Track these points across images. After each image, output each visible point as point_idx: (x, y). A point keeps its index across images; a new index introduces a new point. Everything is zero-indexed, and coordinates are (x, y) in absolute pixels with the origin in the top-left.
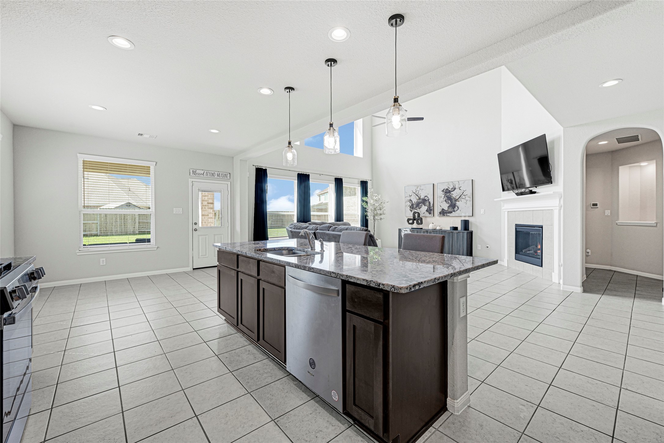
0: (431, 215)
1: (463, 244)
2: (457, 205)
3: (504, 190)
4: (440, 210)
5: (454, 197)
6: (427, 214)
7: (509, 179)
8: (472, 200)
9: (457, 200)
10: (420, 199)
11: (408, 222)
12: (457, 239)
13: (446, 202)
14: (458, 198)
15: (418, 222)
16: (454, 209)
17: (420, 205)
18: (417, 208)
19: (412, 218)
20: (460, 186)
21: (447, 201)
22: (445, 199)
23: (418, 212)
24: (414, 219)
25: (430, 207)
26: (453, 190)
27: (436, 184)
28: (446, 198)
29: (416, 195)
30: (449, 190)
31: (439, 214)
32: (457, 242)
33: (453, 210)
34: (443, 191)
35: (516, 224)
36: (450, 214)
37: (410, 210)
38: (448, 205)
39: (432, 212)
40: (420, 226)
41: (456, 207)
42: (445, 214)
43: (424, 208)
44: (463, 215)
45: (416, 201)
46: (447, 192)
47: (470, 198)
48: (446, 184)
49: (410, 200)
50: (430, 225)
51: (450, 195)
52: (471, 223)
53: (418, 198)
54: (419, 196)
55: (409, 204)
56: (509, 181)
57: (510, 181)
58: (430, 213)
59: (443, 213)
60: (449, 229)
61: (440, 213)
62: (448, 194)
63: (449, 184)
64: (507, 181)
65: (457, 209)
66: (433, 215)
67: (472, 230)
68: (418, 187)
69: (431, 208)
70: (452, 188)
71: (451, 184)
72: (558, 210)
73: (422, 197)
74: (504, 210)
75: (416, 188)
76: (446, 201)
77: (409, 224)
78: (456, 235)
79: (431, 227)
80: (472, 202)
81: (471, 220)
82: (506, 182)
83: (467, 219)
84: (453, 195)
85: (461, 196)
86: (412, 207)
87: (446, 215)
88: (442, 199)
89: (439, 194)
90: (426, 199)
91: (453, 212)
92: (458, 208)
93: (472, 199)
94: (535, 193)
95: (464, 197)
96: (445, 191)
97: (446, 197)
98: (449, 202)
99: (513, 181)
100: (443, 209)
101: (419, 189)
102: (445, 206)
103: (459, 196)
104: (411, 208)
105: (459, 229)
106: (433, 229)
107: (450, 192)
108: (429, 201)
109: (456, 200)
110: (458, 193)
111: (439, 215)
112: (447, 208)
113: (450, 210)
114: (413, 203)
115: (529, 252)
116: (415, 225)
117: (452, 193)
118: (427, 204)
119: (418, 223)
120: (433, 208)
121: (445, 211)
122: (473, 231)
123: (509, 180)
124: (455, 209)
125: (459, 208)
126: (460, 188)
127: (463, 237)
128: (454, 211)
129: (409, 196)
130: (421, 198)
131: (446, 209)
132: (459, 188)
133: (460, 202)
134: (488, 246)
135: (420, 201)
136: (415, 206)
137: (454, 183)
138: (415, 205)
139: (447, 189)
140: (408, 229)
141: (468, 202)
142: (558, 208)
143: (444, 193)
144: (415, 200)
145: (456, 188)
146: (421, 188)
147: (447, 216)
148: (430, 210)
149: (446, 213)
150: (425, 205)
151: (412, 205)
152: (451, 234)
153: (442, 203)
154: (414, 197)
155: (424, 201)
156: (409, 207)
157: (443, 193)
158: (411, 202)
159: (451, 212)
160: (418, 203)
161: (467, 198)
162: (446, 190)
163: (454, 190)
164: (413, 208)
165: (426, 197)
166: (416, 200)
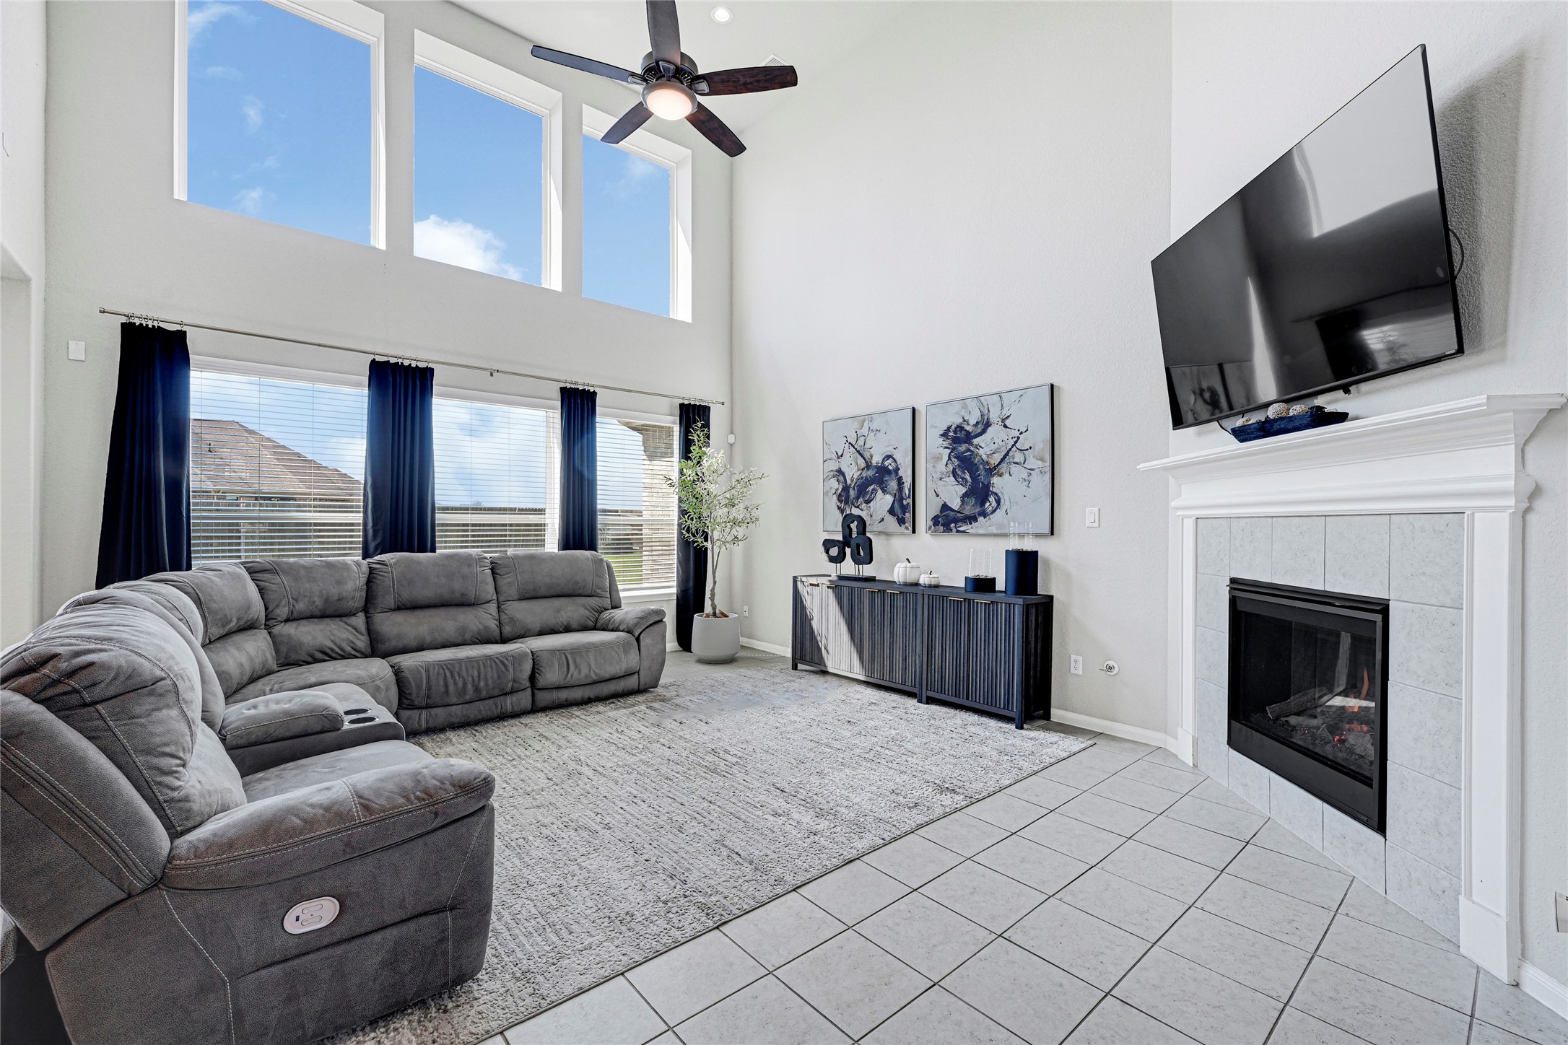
0: (903, 526)
1: (1009, 652)
2: (995, 490)
3: (1178, 421)
4: (935, 511)
5: (984, 457)
6: (891, 522)
7: (1205, 385)
8: (1048, 469)
9: (995, 468)
10: (868, 466)
11: (827, 552)
12: (988, 630)
13: (954, 476)
14: (999, 464)
15: (859, 554)
16: (983, 504)
17: (870, 488)
18: (861, 500)
19: (841, 539)
20: (1006, 412)
21: (959, 473)
22: (951, 467)
23: (860, 517)
24: (846, 542)
25: (902, 499)
26: (979, 430)
27: (921, 409)
28: (956, 462)
29: (858, 452)
30: (968, 433)
31: (931, 523)
32: (987, 642)
33: (978, 509)
34: (945, 435)
35: (1233, 581)
36: (969, 526)
37: (839, 508)
38: (964, 490)
39: (908, 516)
40: (867, 571)
41: (992, 499)
42: (953, 525)
43: (883, 501)
44: (1014, 528)
45: (855, 476)
46: (959, 437)
47: (1042, 459)
48: (957, 406)
49: (840, 472)
50: (898, 565)
51: (968, 450)
52: (1047, 562)
53: (862, 463)
54: (867, 455)
55: (835, 485)
56: (1201, 395)
57: (1207, 395)
58: (901, 521)
59: (946, 521)
60: (963, 585)
61: (936, 521)
62: (963, 448)
63: (965, 407)
64: (1194, 393)
65: (994, 504)
66: (910, 528)
67: (1052, 594)
68: (864, 421)
69: (905, 503)
70: (977, 423)
71: (973, 405)
72: (1505, 517)
73: (877, 459)
74: (1179, 513)
75: (856, 425)
76: (954, 473)
77: (832, 559)
78: (981, 614)
79: (899, 574)
80: (1048, 476)
81: (1045, 549)
82: (1192, 398)
83: (1028, 545)
84: (981, 452)
85: (1007, 454)
86: (844, 497)
87: (954, 530)
88: (941, 466)
89: (933, 446)
90: (890, 467)
91: (981, 519)
92: (998, 501)
93: (1048, 463)
94: (1341, 417)
95: (1019, 457)
96: (951, 434)
97: (957, 457)
98: (968, 477)
99: (1218, 395)
100: (945, 507)
101: (865, 431)
102: (953, 494)
103: (1003, 454)
104: (840, 501)
105: (1000, 585)
106: (906, 584)
107: (968, 438)
108: (897, 474)
109: (992, 471)
110: (998, 441)
111: (930, 528)
112: (960, 503)
113: (968, 510)
114: (849, 482)
115: (1300, 719)
116: (848, 567)
117: (975, 441)
118: (893, 485)
119: (857, 560)
120: (910, 501)
121: (952, 514)
122: (1051, 597)
123: (1202, 391)
124: (987, 504)
125: (1002, 501)
126: (1007, 422)
127: (1009, 622)
128: (984, 514)
129: (834, 456)
130: (874, 462)
131: (955, 504)
132: (1003, 420)
133: (1006, 476)
134: (1111, 663)
135: (871, 473)
136: (852, 493)
137: (985, 404)
138: (854, 489)
139: (958, 426)
140: (825, 580)
141: (1035, 477)
142: (1511, 502)
143: (950, 441)
144: (852, 471)
145: (991, 420)
146: (874, 427)
147: (958, 531)
148: (903, 512)
149: (956, 521)
150: (884, 491)
151: (846, 489)
152: (964, 607)
153: (940, 483)
154: (851, 460)
155: (881, 475)
156: (835, 497)
157: (946, 444)
158: (841, 478)
159: (972, 519)
160: (863, 483)
161: (1032, 463)
162: (955, 432)
163: (983, 432)
164: (846, 503)
165: (890, 461)
166: (858, 470)
